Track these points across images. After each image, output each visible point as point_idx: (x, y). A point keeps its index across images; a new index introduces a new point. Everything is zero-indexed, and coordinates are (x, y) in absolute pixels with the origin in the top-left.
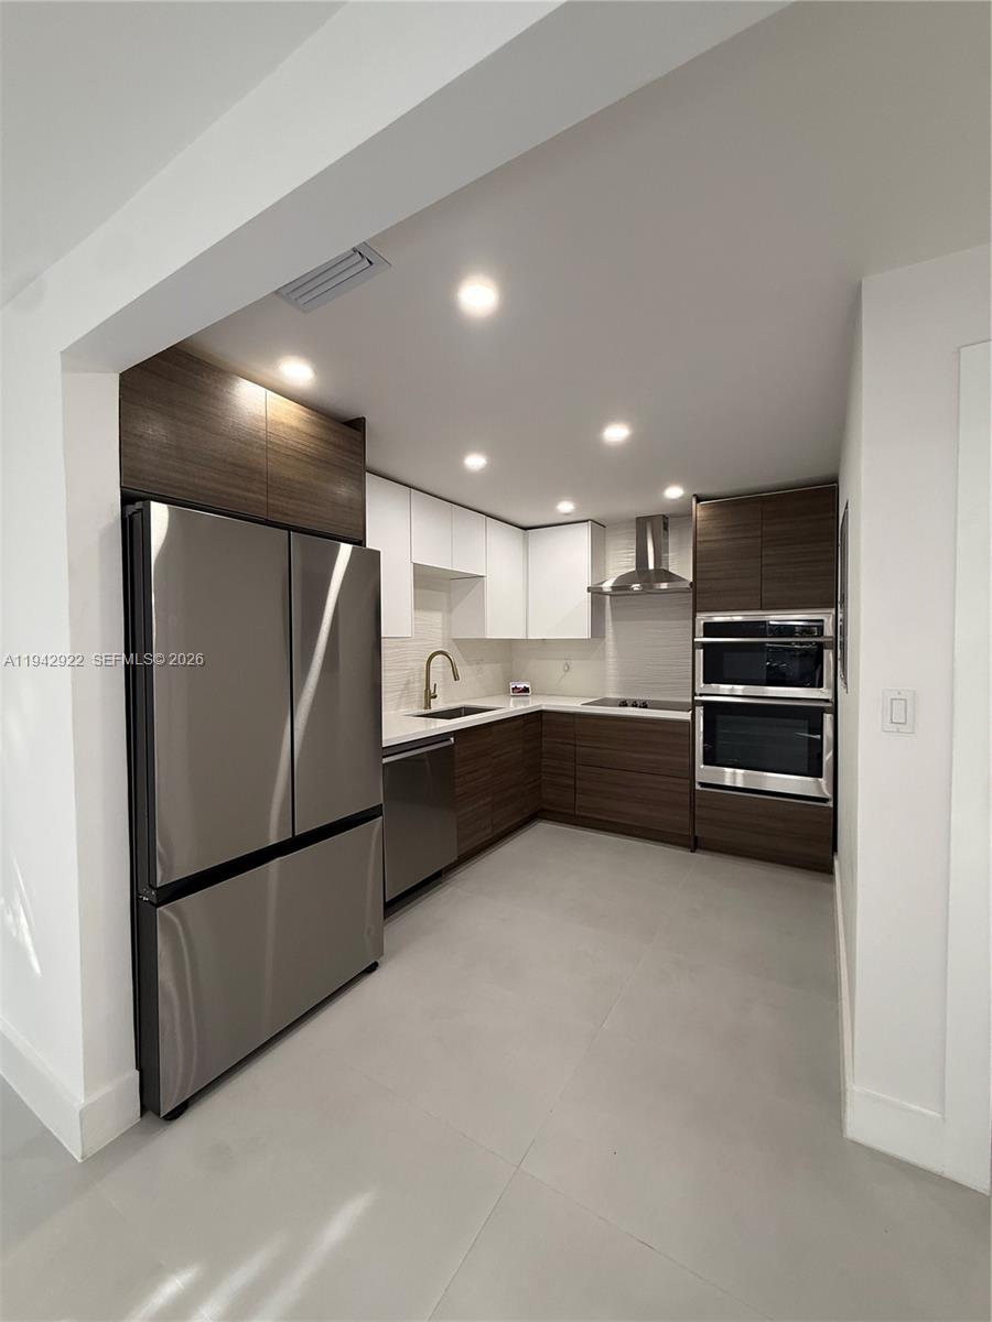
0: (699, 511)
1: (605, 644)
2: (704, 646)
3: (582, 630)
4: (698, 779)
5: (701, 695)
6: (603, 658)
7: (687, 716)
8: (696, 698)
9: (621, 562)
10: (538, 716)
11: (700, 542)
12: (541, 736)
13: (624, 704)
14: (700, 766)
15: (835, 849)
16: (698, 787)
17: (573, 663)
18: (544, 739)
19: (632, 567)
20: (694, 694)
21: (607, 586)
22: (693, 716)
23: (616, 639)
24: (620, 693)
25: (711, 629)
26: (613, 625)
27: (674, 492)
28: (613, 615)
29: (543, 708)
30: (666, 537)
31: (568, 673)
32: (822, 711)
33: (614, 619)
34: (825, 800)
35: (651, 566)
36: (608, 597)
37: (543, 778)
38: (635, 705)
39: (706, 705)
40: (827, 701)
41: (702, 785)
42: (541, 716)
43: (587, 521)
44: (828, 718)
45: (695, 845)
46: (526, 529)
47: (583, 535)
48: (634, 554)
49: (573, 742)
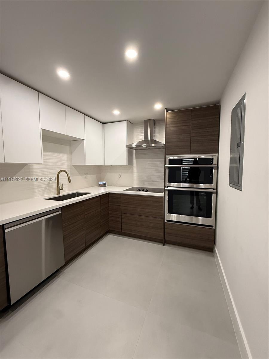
0: (167, 115)
1: (133, 168)
2: (169, 168)
3: (125, 162)
4: (166, 218)
5: (167, 187)
6: (132, 172)
7: (162, 195)
8: (166, 188)
9: (139, 137)
10: (108, 195)
11: (168, 127)
12: (109, 203)
13: (139, 190)
14: (167, 214)
15: (215, 244)
16: (166, 221)
17: (122, 175)
18: (110, 204)
19: (143, 139)
20: (165, 187)
21: (134, 146)
22: (165, 195)
23: (137, 165)
24: (138, 185)
25: (171, 162)
26: (136, 161)
27: (158, 106)
28: (136, 157)
29: (109, 192)
30: (155, 128)
31: (120, 178)
32: (212, 193)
33: (136, 158)
34: (212, 226)
35: (149, 139)
36: (134, 150)
37: (110, 218)
38: (143, 191)
39: (169, 190)
40: (214, 189)
41: (168, 221)
42: (109, 195)
43: (126, 121)
44: (213, 196)
45: (164, 242)
46: (104, 123)
47: (124, 126)
48: (143, 134)
49: (120, 205)
